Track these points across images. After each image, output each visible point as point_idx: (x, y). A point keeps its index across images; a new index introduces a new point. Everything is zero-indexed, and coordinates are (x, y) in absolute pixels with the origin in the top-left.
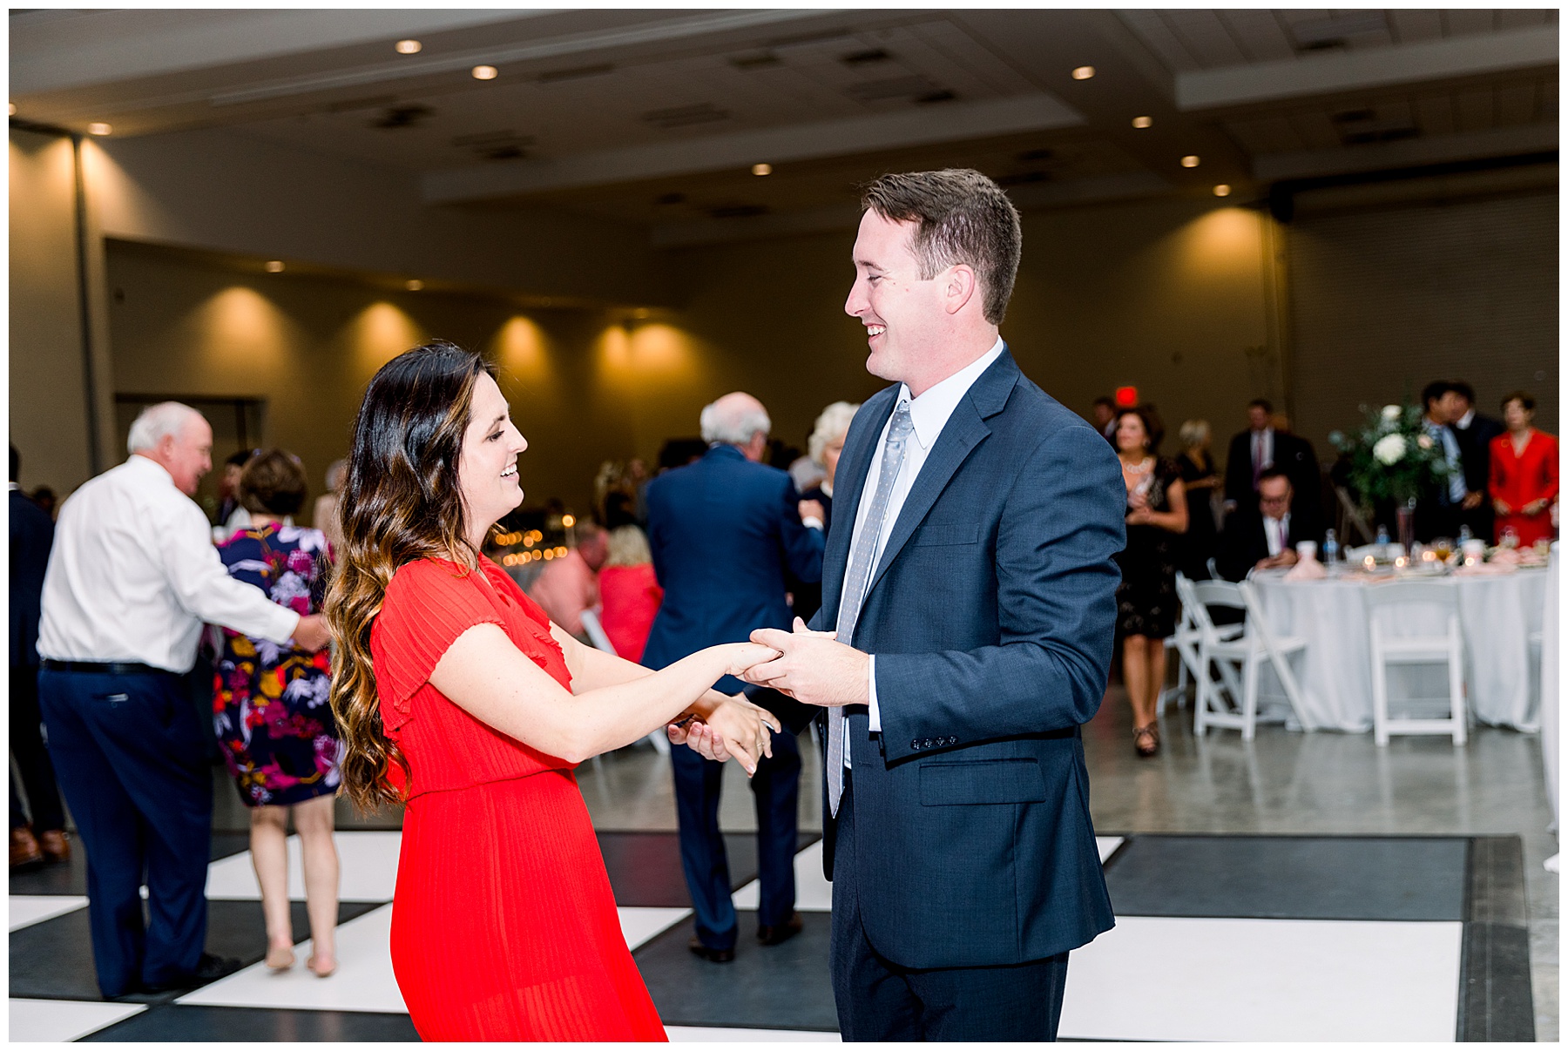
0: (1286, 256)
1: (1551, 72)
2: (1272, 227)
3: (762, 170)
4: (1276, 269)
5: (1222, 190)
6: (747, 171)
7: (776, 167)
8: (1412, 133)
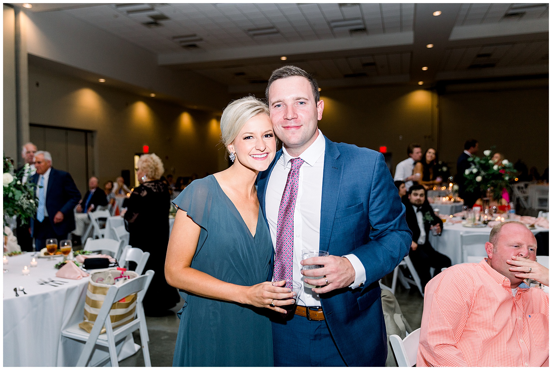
3: (284, 58)
5: (421, 83)
6: (279, 58)
7: (289, 57)
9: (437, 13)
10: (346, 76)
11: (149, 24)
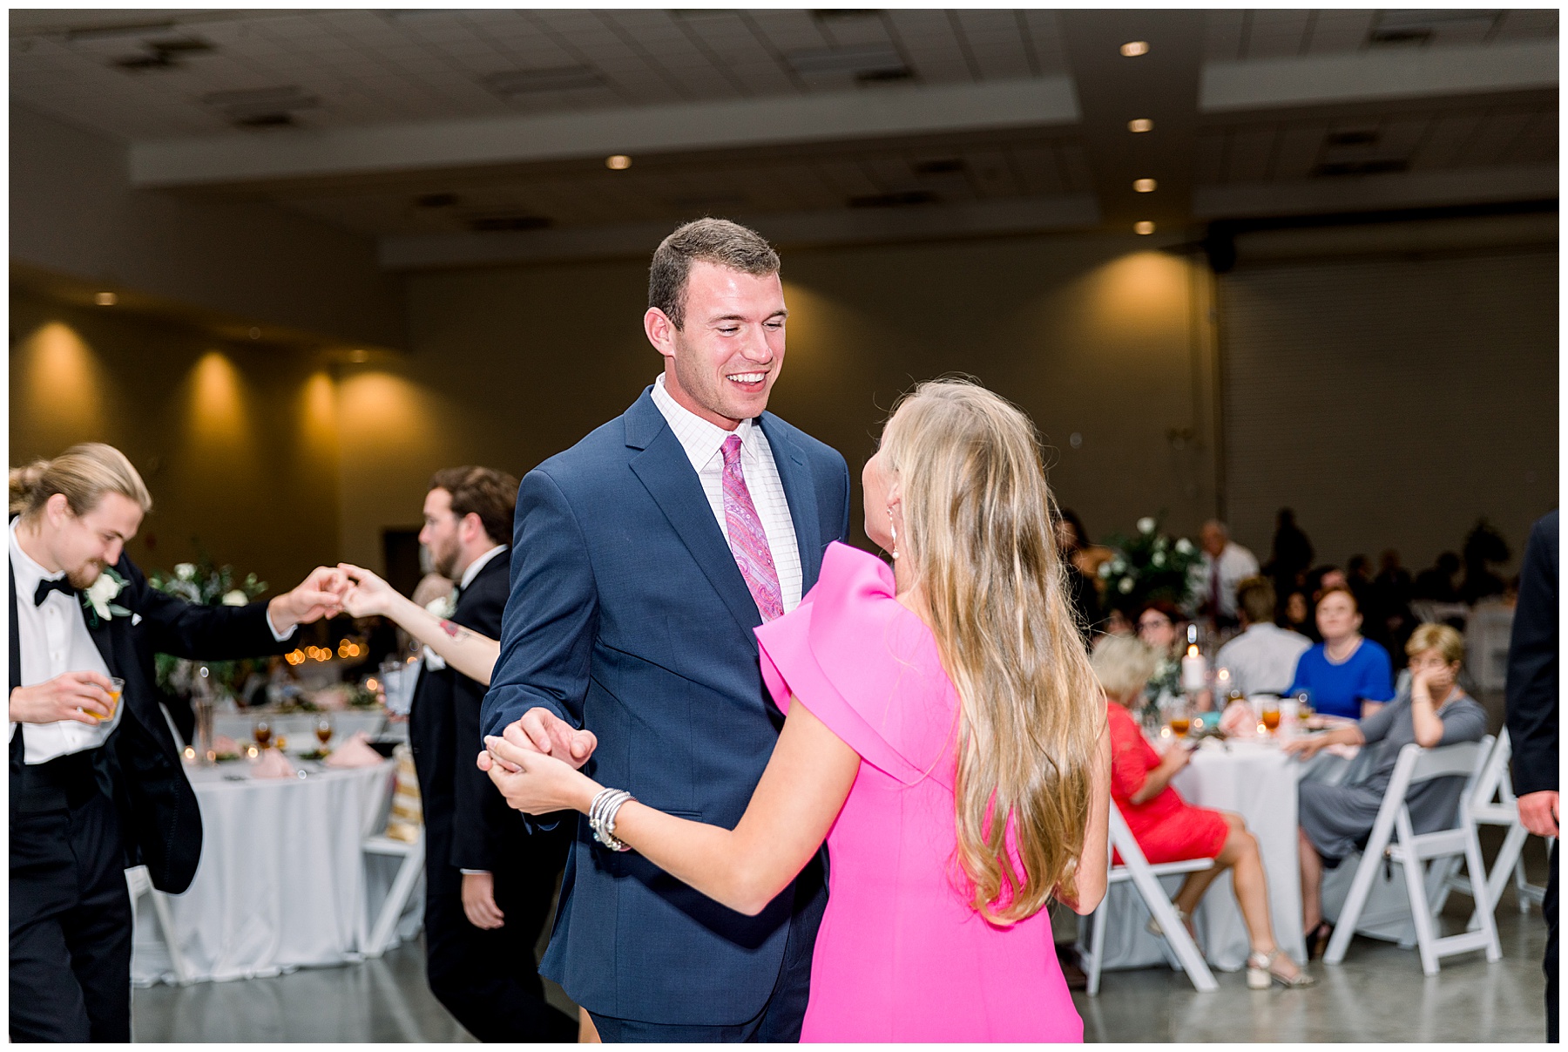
0: (1219, 315)
1: (1551, 96)
2: (1204, 277)
3: (619, 163)
4: (1207, 330)
5: (1145, 228)
6: (601, 161)
7: (635, 158)
8: (1396, 166)
9: (1134, 49)
10: (858, 203)
11: (134, 64)
